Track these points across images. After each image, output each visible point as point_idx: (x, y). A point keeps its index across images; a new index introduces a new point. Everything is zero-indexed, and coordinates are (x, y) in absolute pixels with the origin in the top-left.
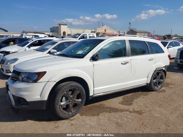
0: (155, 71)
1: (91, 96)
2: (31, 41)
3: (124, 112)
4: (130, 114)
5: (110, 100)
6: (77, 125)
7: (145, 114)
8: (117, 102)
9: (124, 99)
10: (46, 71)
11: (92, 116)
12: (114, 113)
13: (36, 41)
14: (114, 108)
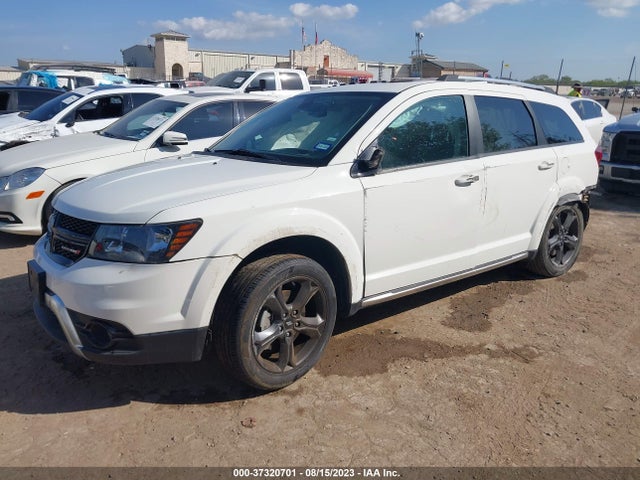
0: (557, 207)
1: (356, 304)
2: (75, 98)
3: (471, 357)
4: (494, 361)
5: (406, 313)
6: (319, 411)
7: (541, 358)
8: (435, 320)
9: (454, 306)
10: (200, 219)
11: (364, 375)
12: (439, 361)
13: (90, 102)
14: (431, 342)
